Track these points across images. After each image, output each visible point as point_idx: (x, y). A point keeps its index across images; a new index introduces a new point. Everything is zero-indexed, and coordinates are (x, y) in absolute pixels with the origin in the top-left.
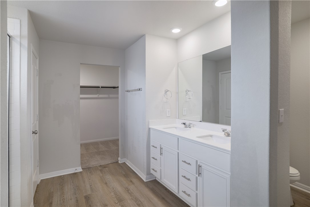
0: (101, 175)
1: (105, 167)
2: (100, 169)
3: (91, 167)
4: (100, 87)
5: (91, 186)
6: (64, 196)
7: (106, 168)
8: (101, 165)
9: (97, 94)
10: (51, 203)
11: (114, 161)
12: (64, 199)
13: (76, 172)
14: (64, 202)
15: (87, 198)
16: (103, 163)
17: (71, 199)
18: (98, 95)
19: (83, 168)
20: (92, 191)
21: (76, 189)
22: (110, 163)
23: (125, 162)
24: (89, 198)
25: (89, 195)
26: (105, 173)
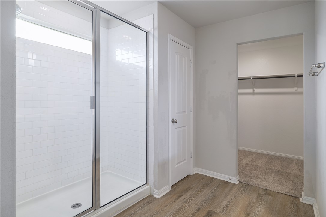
0: (254, 200)
1: (269, 194)
2: (261, 192)
3: (252, 184)
4: (296, 76)
5: (228, 204)
6: (194, 197)
7: (270, 197)
8: (267, 188)
9: (294, 87)
10: (180, 196)
11: (293, 193)
12: (192, 200)
13: (230, 181)
14: (189, 202)
15: (210, 214)
16: (273, 187)
17: (196, 204)
18: (296, 88)
19: (241, 181)
20: (223, 211)
21: (210, 199)
22: (283, 193)
23: (314, 206)
24: (211, 215)
25: (215, 213)
26: (261, 201)
